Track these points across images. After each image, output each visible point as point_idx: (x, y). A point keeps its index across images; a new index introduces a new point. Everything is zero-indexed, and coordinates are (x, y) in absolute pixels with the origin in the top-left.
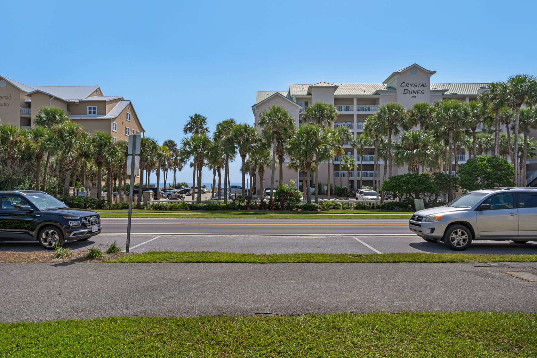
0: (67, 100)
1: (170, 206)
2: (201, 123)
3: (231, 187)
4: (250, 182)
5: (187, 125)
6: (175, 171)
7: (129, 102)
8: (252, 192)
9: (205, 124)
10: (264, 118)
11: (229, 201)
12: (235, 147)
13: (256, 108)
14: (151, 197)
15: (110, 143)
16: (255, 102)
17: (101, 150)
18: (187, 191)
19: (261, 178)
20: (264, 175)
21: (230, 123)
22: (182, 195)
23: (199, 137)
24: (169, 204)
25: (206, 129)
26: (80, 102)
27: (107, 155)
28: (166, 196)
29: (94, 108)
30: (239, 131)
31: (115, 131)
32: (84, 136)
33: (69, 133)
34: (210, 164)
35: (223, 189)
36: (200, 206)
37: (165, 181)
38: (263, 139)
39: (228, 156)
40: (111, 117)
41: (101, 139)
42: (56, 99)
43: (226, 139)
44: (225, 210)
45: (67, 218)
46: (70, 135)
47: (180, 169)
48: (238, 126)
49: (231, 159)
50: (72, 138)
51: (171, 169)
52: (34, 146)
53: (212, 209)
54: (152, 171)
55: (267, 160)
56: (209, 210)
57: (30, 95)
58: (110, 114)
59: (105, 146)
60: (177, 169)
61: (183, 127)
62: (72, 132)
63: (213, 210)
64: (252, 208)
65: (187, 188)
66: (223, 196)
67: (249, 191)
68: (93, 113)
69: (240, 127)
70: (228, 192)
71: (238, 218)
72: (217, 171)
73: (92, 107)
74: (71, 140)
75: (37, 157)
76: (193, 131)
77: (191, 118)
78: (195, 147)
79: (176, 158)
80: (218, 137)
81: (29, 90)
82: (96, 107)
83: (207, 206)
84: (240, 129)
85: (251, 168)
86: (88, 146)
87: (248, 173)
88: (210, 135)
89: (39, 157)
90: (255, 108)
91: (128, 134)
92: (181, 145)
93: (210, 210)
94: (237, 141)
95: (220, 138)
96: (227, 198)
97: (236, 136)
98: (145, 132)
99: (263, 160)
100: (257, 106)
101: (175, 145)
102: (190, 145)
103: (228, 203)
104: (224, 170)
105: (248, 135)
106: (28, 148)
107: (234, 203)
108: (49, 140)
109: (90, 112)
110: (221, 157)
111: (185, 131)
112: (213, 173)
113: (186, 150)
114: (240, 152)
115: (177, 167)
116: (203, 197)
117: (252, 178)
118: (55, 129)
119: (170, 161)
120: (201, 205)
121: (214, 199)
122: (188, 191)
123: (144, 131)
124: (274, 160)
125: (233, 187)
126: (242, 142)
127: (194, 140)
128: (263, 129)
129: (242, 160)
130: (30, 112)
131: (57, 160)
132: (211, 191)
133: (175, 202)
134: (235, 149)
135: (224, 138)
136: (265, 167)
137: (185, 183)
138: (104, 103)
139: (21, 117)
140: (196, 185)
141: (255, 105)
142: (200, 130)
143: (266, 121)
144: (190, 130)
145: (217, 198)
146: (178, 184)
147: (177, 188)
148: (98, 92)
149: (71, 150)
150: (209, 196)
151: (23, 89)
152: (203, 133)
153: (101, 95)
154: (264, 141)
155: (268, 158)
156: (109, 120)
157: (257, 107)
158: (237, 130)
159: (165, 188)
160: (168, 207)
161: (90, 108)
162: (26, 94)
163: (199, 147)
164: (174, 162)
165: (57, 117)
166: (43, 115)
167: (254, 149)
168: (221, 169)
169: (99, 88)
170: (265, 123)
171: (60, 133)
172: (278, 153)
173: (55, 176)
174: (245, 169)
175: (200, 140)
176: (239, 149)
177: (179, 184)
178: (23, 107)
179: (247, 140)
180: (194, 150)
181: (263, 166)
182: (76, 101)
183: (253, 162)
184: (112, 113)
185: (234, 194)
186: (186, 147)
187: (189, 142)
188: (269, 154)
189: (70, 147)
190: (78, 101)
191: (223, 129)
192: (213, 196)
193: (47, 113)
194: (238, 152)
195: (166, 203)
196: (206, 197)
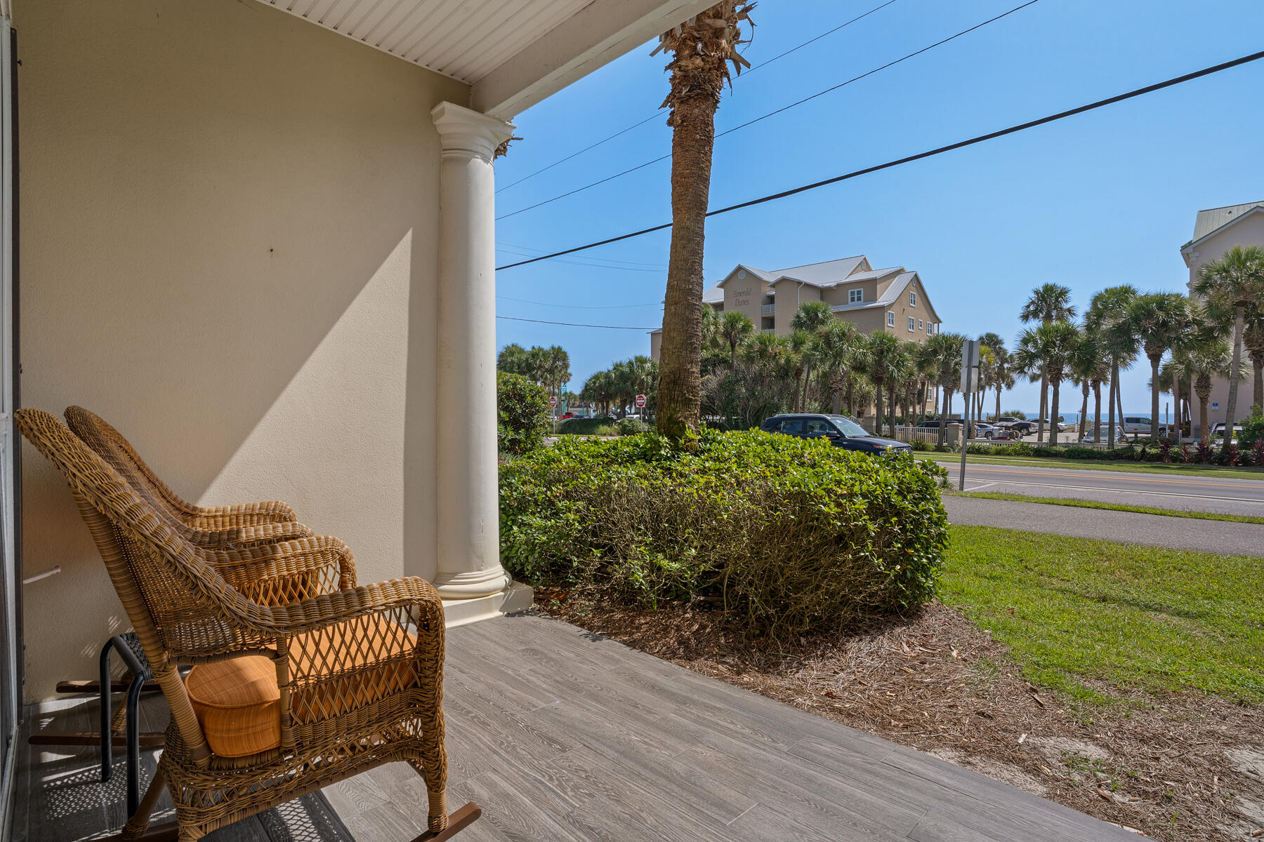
0: (820, 285)
1: (996, 449)
2: (1057, 300)
3: (1125, 421)
4: (1175, 409)
5: (1028, 307)
6: (999, 389)
7: (914, 274)
8: (1180, 431)
9: (1066, 302)
10: (1209, 278)
11: (1119, 445)
12: (1133, 341)
13: (1192, 251)
14: (960, 433)
15: (895, 347)
16: (1190, 237)
17: (881, 359)
18: (1024, 427)
19: (1204, 401)
20: (1210, 394)
21: (1124, 293)
22: (1016, 433)
23: (1053, 327)
24: (994, 447)
25: (1069, 310)
26: (838, 285)
27: (891, 368)
28: (984, 434)
29: (859, 293)
30: (1143, 308)
31: (891, 325)
32: (858, 339)
33: (839, 336)
34: (1075, 376)
35: (1105, 424)
36: (1056, 451)
37: (980, 409)
38: (1205, 320)
39: (1116, 358)
40: (886, 303)
41: (881, 342)
42: (808, 286)
43: (1113, 327)
44: (1111, 459)
45: (878, 447)
46: (841, 340)
47: (1009, 387)
48: (1141, 298)
49: (1125, 365)
50: (843, 344)
51: (990, 386)
52: (796, 358)
53: (1082, 456)
54: (955, 391)
55: (1220, 361)
56: (1074, 458)
57: (773, 286)
58: (882, 300)
59: (888, 353)
60: (1003, 385)
61: (1020, 311)
62: (843, 336)
63: (1083, 458)
64: (1176, 459)
65: (1024, 422)
66: (1106, 436)
67: (1171, 428)
68: (858, 300)
69: (1148, 300)
70: (1117, 429)
71: (1139, 472)
72: (1091, 388)
73: (856, 290)
74: (842, 347)
75: (796, 374)
76: (1041, 315)
77: (1037, 292)
78: (1046, 345)
79: (1002, 365)
80: (1095, 324)
81: (772, 279)
82: (862, 290)
83: (1072, 451)
84: (1147, 304)
85: (1175, 379)
86: (864, 354)
87: (1170, 390)
88: (1078, 321)
89: (798, 372)
90: (1189, 251)
91: (913, 328)
92: (1018, 343)
93: (1078, 458)
94: (1140, 329)
95: (1098, 324)
96: (1113, 439)
97: (1136, 320)
98: (941, 322)
99: (1208, 363)
100: (1193, 246)
101: (1000, 342)
102: (1035, 342)
103: (1116, 448)
104: (1109, 387)
105: (1168, 314)
106: (788, 361)
107: (1131, 448)
108: (815, 348)
109: (853, 300)
110: (1102, 360)
111: (1025, 317)
112: (1083, 392)
113: (1027, 352)
114: (1147, 349)
115: (1004, 382)
116: (1061, 438)
117: (1182, 401)
118: (821, 333)
119: (990, 371)
120: (1058, 449)
121: (1085, 441)
122: (1027, 426)
123: (939, 321)
124: (1237, 362)
125: (1130, 420)
126: (1152, 329)
127: (1043, 332)
128: (1207, 299)
129: (1152, 366)
130: (773, 310)
131: (818, 376)
132: (1077, 428)
133: (1004, 445)
134: (1134, 344)
135: (1107, 324)
136: (1214, 378)
137: (1018, 413)
138: (874, 282)
139: (763, 318)
140: (1048, 417)
141: (1190, 243)
142: (1054, 313)
143: (1216, 282)
144: (1035, 314)
145: (1092, 439)
146: (1005, 414)
147: (1004, 420)
148: (865, 265)
149: (843, 362)
150: (1073, 437)
151: (765, 278)
152: (1061, 318)
153: (869, 269)
154: (1209, 323)
155: (1224, 358)
156: (882, 308)
157: (1194, 248)
158: (1139, 307)
159: (979, 421)
160: (992, 451)
161: (853, 293)
162: (769, 285)
163: (1054, 343)
164: (998, 374)
165: (820, 315)
166: (803, 315)
167: (1183, 342)
168: (1102, 383)
169: (865, 259)
170: (1211, 286)
171: (827, 338)
172: (1250, 346)
173: (815, 400)
174: (1160, 383)
175: (1057, 331)
176: (1144, 343)
177: (1007, 414)
178: (765, 303)
179: (1165, 324)
180: (1045, 351)
181: (1207, 376)
182: (833, 284)
183: (1181, 367)
184: (885, 297)
185: (1133, 435)
186: (1027, 346)
187: (1033, 337)
188: (1225, 350)
189: (841, 357)
190: (835, 284)
191: (1106, 308)
192: (1081, 436)
193: (806, 310)
194: (1142, 350)
195: (988, 444)
196: (1067, 438)
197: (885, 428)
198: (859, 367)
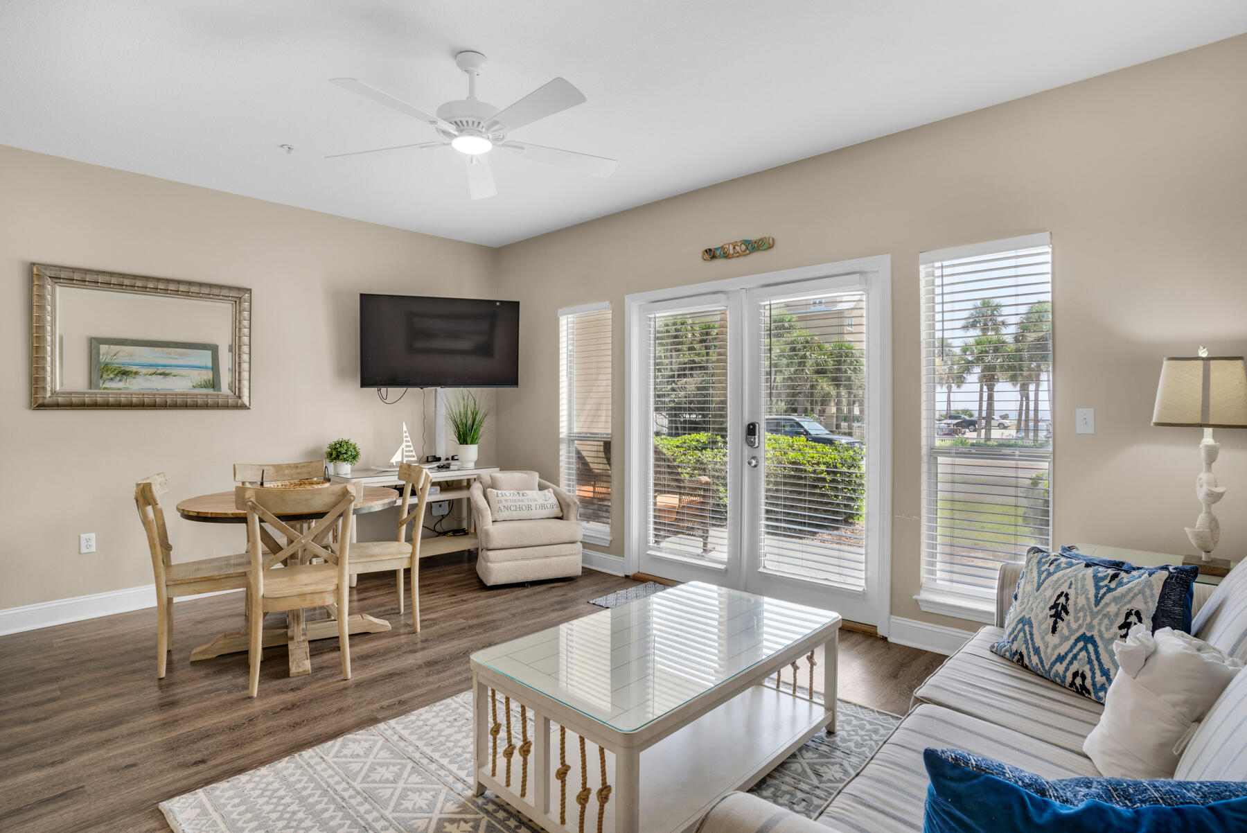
2: (992, 313)
5: (968, 319)
6: (949, 388)
9: (1000, 315)
18: (970, 424)
22: (959, 429)
23: (988, 337)
25: (1002, 323)
32: (820, 346)
33: (803, 344)
41: (840, 349)
43: (1035, 340)
46: (805, 347)
47: (958, 386)
50: (806, 351)
51: (942, 385)
59: (846, 358)
60: (953, 385)
65: (971, 419)
76: (978, 327)
77: (976, 307)
78: (981, 354)
80: (1022, 336)
88: (1009, 333)
92: (959, 349)
95: (1024, 337)
101: (950, 347)
102: (972, 350)
111: (966, 327)
115: (954, 382)
116: (993, 436)
119: (941, 371)
122: (972, 423)
127: (979, 342)
133: (947, 440)
135: (1031, 337)
137: (967, 411)
140: (984, 414)
142: (990, 325)
144: (973, 325)
146: (955, 411)
147: (951, 417)
152: (997, 330)
163: (988, 352)
164: (948, 375)
175: (991, 341)
177: (957, 411)
180: (979, 359)
186: (966, 354)
187: (971, 346)
191: (1030, 323)
197: (844, 425)
198: (821, 372)
